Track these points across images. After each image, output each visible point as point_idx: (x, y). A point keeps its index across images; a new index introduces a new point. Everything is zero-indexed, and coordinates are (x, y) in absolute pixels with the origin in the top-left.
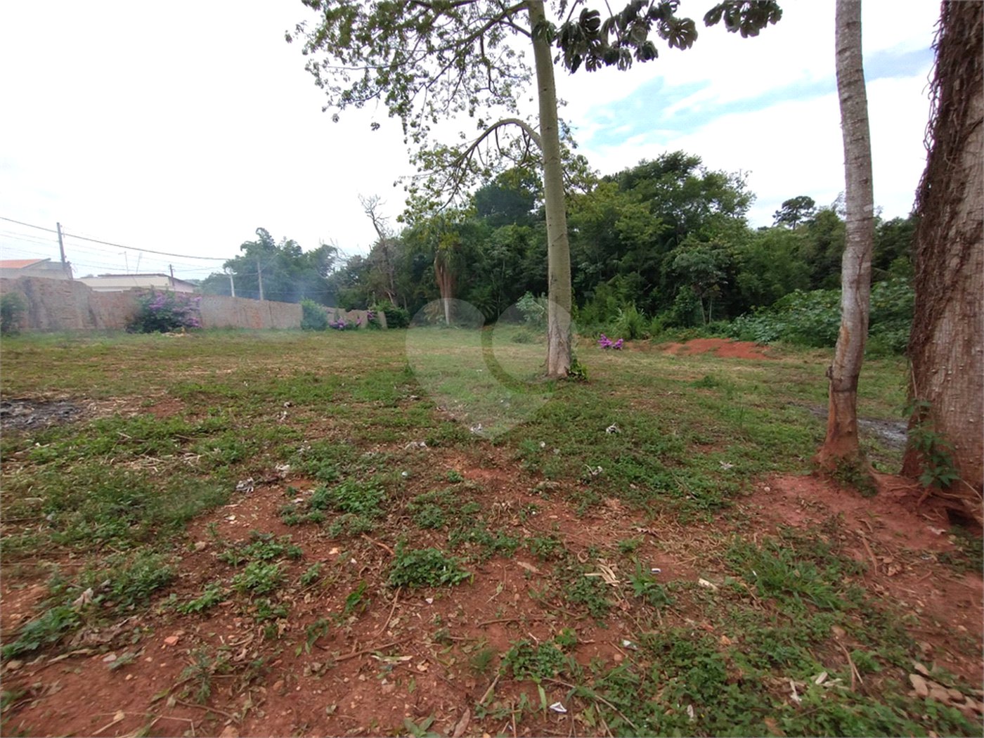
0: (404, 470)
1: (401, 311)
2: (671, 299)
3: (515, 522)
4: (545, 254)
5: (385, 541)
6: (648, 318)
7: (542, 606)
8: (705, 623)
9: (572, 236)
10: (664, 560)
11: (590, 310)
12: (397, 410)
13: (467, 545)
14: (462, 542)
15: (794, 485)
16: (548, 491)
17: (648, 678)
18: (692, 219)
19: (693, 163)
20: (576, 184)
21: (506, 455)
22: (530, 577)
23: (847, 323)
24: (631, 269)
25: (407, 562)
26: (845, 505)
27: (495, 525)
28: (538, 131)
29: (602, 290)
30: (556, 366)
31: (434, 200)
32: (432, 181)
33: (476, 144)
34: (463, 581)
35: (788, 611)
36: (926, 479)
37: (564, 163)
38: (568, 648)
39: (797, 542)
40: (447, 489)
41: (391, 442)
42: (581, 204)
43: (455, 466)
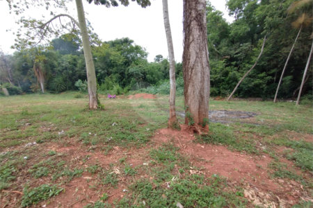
0: (25, 156)
1: (17, 88)
2: (129, 82)
3: (81, 163)
4: (85, 66)
5: (17, 189)
6: (123, 88)
7: (94, 189)
8: (146, 175)
9: (95, 60)
10: (133, 161)
11: (103, 86)
12: (18, 131)
13: (61, 178)
14: (58, 177)
15: (164, 131)
16: (94, 149)
17: (132, 198)
18: (133, 58)
19: (132, 41)
20: (95, 43)
21: (75, 140)
22: (89, 181)
23: (172, 88)
24: (116, 73)
25: (30, 195)
26: (175, 134)
27: (73, 167)
28: (78, 21)
29: (107, 79)
30: (93, 105)
31: (31, 40)
32: (29, 33)
33: (50, 21)
34: (60, 193)
35: (165, 164)
36: (189, 124)
37: (89, 34)
38: (105, 200)
39: (166, 146)
40: (49, 159)
41: (16, 146)
42: (97, 50)
43: (53, 149)
